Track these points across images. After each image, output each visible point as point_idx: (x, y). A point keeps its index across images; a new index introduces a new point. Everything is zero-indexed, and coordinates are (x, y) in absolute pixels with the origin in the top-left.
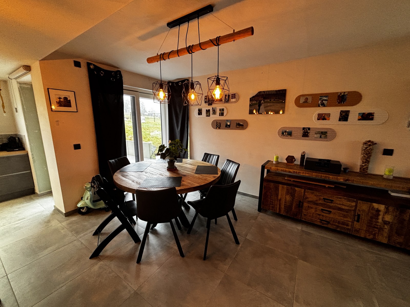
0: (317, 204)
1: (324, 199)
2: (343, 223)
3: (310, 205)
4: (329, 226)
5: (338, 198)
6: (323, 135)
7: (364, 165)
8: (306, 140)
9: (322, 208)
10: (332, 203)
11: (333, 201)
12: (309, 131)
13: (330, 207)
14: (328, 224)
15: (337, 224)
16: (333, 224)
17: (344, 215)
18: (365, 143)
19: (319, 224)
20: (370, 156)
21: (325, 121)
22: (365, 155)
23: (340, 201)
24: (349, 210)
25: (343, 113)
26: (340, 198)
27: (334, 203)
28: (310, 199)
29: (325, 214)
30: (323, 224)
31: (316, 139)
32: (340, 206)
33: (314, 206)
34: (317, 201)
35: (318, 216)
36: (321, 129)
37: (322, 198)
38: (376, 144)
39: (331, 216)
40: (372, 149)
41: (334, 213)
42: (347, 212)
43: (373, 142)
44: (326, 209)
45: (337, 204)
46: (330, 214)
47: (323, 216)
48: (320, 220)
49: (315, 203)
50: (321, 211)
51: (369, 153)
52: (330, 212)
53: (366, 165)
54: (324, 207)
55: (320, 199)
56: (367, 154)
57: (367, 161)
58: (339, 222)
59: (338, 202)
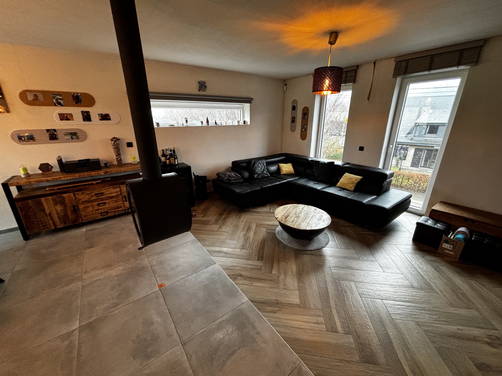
0: (92, 201)
1: (96, 194)
2: (118, 208)
3: (85, 205)
4: (109, 215)
5: (106, 189)
6: (73, 136)
7: (117, 157)
8: (55, 143)
9: (97, 203)
10: (103, 195)
11: (103, 193)
12: (55, 133)
13: (103, 199)
14: (108, 213)
15: (114, 210)
16: (111, 212)
17: (116, 201)
18: (112, 140)
19: (100, 217)
20: (119, 149)
21: (69, 121)
22: (116, 150)
23: (108, 191)
24: (117, 195)
25: (84, 113)
26: (108, 189)
27: (105, 195)
28: (83, 200)
29: (102, 207)
30: (104, 215)
31: (67, 141)
32: (110, 195)
33: (90, 204)
34: (90, 198)
35: (97, 212)
36: (69, 129)
37: (93, 194)
38: (119, 139)
39: (107, 206)
40: (118, 144)
41: (109, 203)
42: (117, 198)
43: (117, 138)
44: (101, 202)
45: (107, 194)
46: (105, 205)
47: (100, 209)
48: (100, 213)
49: (89, 201)
50: (97, 206)
51: (117, 147)
52: (105, 203)
53: (119, 157)
54: (99, 202)
55: (92, 196)
56: (116, 149)
57: (118, 153)
58: (115, 208)
59: (108, 192)
